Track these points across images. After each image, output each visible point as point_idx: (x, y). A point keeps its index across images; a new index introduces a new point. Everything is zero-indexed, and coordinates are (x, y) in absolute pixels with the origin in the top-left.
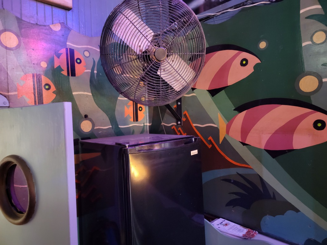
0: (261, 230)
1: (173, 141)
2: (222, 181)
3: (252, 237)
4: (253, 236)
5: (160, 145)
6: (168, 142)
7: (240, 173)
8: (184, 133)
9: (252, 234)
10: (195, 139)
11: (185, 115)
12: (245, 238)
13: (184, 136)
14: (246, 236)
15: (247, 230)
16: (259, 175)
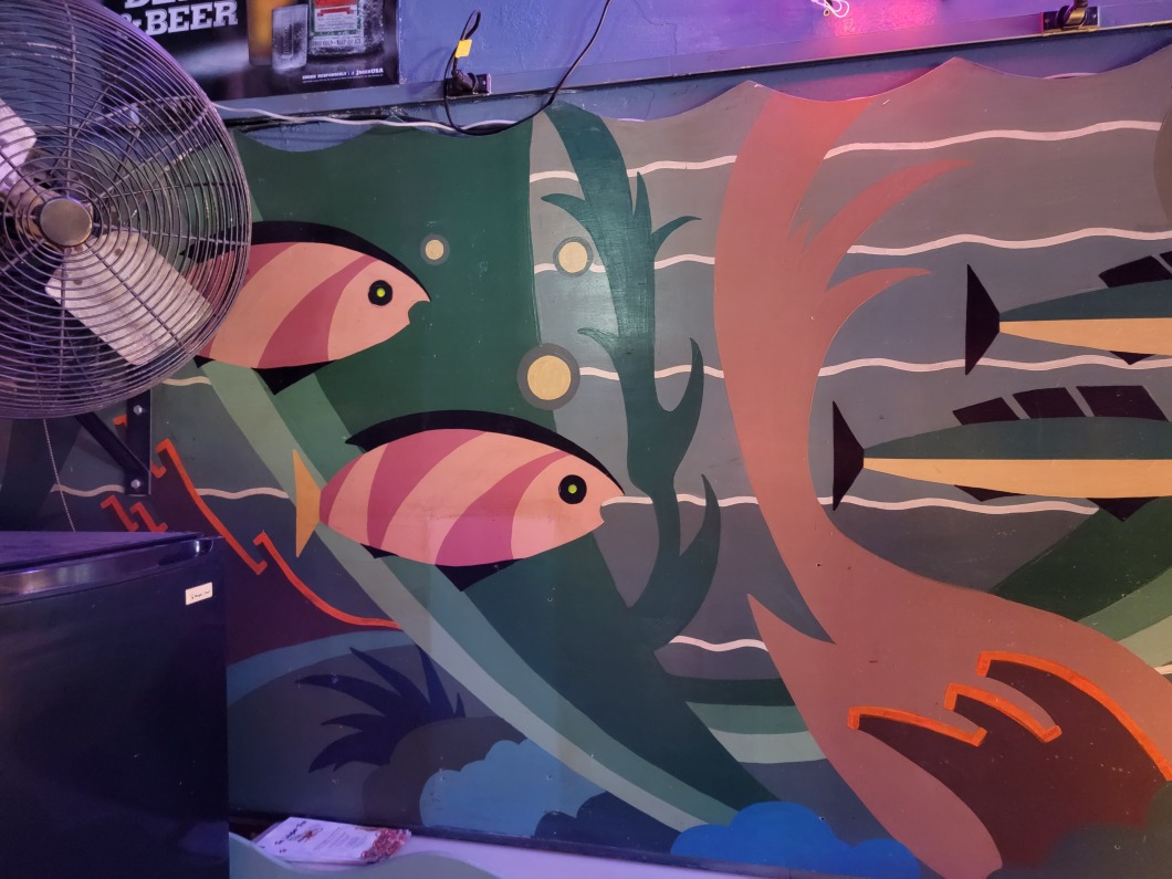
0: (421, 823)
1: (110, 556)
2: (299, 686)
3: (393, 852)
4: (396, 846)
5: (52, 575)
6: (87, 559)
7: (361, 650)
8: (158, 525)
9: (393, 841)
10: (205, 545)
11: (164, 456)
12: (371, 859)
13: (159, 533)
14: (374, 855)
15: (379, 834)
16: (420, 648)
